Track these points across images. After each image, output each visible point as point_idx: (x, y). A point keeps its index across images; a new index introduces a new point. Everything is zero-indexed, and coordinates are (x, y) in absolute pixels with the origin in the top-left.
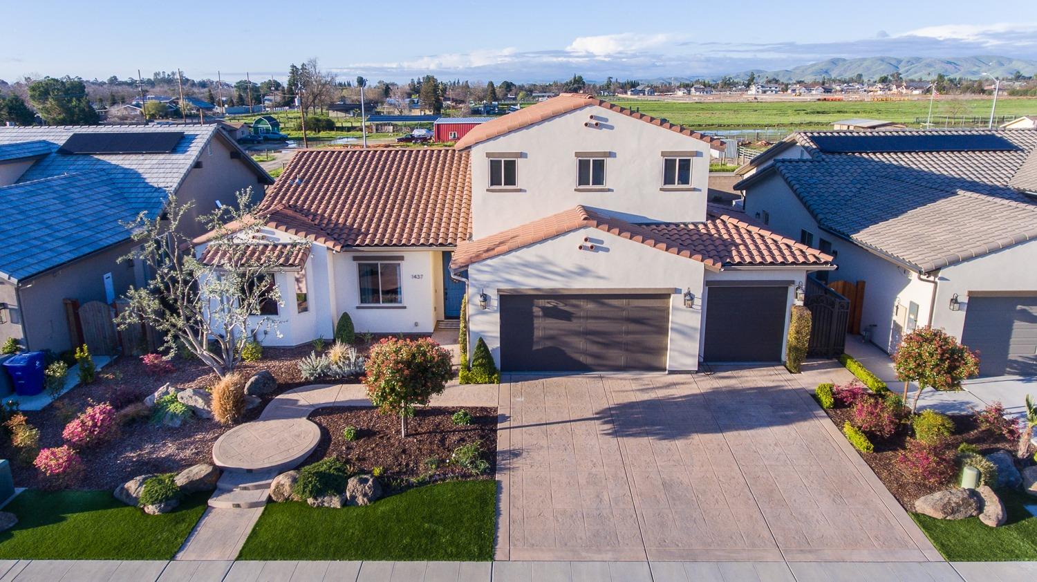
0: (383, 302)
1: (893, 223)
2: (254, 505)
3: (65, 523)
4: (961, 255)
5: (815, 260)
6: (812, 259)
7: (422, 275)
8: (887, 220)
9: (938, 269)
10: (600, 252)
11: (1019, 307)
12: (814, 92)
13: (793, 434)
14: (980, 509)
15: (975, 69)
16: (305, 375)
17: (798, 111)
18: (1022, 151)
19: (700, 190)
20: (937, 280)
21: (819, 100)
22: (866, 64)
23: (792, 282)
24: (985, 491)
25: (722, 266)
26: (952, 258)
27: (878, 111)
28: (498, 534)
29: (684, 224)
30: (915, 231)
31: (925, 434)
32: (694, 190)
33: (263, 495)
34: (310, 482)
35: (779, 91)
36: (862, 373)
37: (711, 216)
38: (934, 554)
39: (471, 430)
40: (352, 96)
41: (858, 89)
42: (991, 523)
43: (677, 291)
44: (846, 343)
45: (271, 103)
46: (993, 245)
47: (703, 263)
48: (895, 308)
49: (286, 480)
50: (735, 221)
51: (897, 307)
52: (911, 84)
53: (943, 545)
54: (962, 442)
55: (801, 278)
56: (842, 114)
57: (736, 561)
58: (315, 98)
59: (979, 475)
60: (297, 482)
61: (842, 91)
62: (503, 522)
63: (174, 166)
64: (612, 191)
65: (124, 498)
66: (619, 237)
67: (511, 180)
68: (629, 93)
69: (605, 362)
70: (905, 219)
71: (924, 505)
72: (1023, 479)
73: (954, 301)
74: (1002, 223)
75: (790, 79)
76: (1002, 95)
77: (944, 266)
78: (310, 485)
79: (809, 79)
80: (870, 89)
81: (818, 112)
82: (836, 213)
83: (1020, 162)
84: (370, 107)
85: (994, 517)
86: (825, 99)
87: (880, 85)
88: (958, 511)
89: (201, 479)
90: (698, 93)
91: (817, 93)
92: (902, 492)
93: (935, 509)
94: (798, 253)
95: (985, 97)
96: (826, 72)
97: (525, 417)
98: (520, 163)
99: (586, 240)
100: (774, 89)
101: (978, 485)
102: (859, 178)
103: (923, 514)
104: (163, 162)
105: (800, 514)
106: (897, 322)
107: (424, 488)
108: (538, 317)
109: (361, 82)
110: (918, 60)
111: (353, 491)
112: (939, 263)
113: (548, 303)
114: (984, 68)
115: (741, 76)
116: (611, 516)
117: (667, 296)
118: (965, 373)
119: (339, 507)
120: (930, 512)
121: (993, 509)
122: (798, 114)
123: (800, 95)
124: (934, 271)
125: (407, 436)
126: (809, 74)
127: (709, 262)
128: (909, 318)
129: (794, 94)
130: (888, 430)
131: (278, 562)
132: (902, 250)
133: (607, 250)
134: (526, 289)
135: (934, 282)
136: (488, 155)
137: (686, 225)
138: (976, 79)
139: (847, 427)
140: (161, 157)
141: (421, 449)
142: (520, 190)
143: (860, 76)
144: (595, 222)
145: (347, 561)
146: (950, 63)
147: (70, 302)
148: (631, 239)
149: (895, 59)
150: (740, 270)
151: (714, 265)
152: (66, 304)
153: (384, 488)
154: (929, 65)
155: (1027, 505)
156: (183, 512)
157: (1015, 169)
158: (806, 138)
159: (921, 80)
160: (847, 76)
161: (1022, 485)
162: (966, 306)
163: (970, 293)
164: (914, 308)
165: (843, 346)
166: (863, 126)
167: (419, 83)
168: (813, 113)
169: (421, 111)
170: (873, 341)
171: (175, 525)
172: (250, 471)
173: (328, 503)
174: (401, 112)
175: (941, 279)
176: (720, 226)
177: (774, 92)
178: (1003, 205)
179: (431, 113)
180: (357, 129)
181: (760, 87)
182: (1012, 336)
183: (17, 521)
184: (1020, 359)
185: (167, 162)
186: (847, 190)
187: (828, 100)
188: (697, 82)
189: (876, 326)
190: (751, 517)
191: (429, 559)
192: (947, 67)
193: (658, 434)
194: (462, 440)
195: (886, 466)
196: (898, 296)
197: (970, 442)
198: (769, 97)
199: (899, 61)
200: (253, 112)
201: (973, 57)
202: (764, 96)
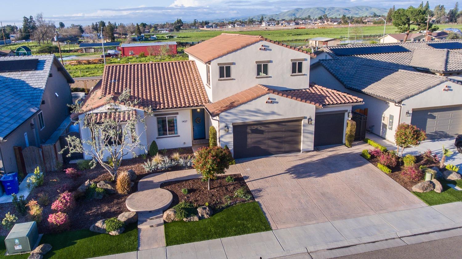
0: (169, 135)
1: (377, 84)
2: (159, 225)
3: (76, 244)
4: (409, 95)
5: (356, 101)
6: (355, 101)
7: (187, 121)
8: (374, 83)
9: (402, 101)
10: (275, 104)
11: (429, 113)
12: (291, 25)
13: (360, 170)
14: (434, 187)
15: (357, 12)
16: (147, 170)
17: (289, 34)
18: (411, 51)
19: (306, 75)
20: (401, 105)
21: (295, 28)
22: (311, 10)
23: (347, 111)
24: (434, 181)
25: (323, 106)
26: (407, 96)
27: (323, 33)
28: (269, 221)
29: (301, 89)
30: (387, 86)
31: (408, 164)
32: (304, 75)
33: (161, 221)
34: (182, 212)
35: (275, 24)
36: (376, 145)
37: (311, 86)
38: (425, 204)
39: (236, 184)
40: (63, 33)
41: (310, 22)
42: (439, 191)
43: (305, 118)
44: (366, 134)
45: (14, 38)
46: (420, 90)
47: (315, 105)
48: (383, 118)
49: (171, 212)
50: (321, 87)
51: (384, 117)
52: (333, 20)
53: (426, 201)
54: (420, 165)
55: (350, 109)
56: (308, 35)
57: (360, 216)
58: (43, 35)
59: (432, 175)
60: (176, 213)
61: (303, 24)
62: (268, 215)
63: (39, 77)
64: (271, 77)
65: (96, 231)
66: (282, 97)
67: (228, 75)
68: (205, 27)
69: (281, 150)
70: (381, 82)
71: (415, 188)
72: (444, 175)
73: (408, 113)
74: (420, 81)
75: (278, 18)
76: (371, 24)
77: (404, 100)
78: (183, 213)
79: (287, 18)
80: (315, 22)
81: (298, 35)
82: (350, 81)
83: (411, 56)
84: (73, 39)
85: (440, 189)
86: (298, 28)
87: (319, 21)
88: (427, 189)
89: (132, 217)
90: (238, 27)
91: (292, 26)
92: (406, 185)
93: (420, 189)
94: (349, 99)
95: (364, 25)
96: (294, 15)
97: (255, 176)
98: (232, 67)
99: (269, 99)
100: (273, 23)
101: (431, 179)
102: (354, 66)
103: (416, 192)
104: (32, 75)
105: (375, 198)
106: (384, 123)
107: (230, 208)
108: (249, 133)
109: (62, 25)
110: (333, 8)
111: (202, 213)
112: (402, 98)
113: (254, 127)
114: (360, 11)
115: (256, 17)
116: (308, 208)
117: (301, 120)
118: (422, 139)
119: (198, 220)
120: (418, 190)
121: (438, 187)
122: (289, 35)
123: (285, 26)
124: (400, 102)
125: (210, 189)
126: (287, 16)
127: (318, 105)
128: (389, 121)
129: (283, 26)
130: (394, 164)
131: (185, 244)
132: (385, 95)
133: (277, 103)
134: (250, 122)
135: (400, 106)
136: (219, 64)
137: (302, 90)
138: (359, 17)
139: (379, 165)
140: (30, 72)
141: (219, 194)
142: (233, 79)
143: (309, 16)
144: (272, 91)
145: (214, 240)
146: (346, 9)
147: (17, 148)
148: (287, 97)
149: (324, 8)
150: (329, 107)
151: (319, 106)
152: (15, 149)
153: (214, 210)
154: (338, 11)
155: (448, 184)
156: (129, 232)
157: (410, 59)
158: (328, 49)
159: (336, 18)
160: (304, 16)
161: (444, 178)
162: (411, 115)
163: (413, 109)
164: (391, 117)
165: (365, 135)
166: (323, 41)
167: (97, 25)
168: (296, 35)
169: (104, 40)
170: (373, 132)
171: (129, 238)
172: (150, 212)
173: (193, 219)
174: (94, 41)
175: (403, 105)
176: (315, 90)
177: (273, 25)
178: (417, 74)
179: (110, 41)
180: (73, 51)
181: (267, 22)
182: (427, 125)
183: (52, 247)
184: (430, 133)
185: (34, 75)
186: (352, 71)
187: (299, 28)
188: (236, 21)
189: (374, 126)
190: (359, 201)
191: (247, 234)
192: (345, 11)
193: (314, 175)
194: (234, 188)
195: (397, 177)
196: (384, 113)
197: (424, 164)
198: (271, 27)
199: (325, 9)
200: (6, 44)
201: (356, 7)
202: (269, 27)
